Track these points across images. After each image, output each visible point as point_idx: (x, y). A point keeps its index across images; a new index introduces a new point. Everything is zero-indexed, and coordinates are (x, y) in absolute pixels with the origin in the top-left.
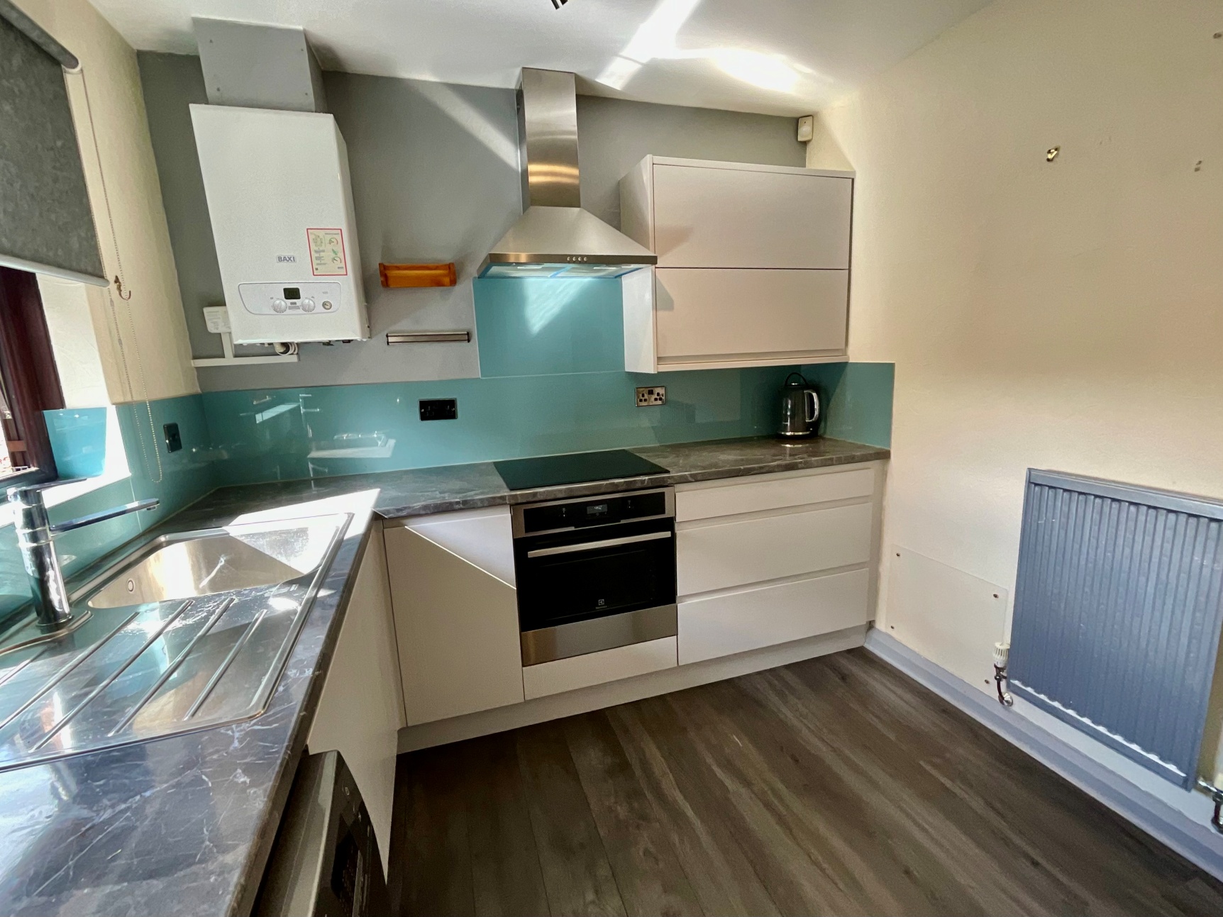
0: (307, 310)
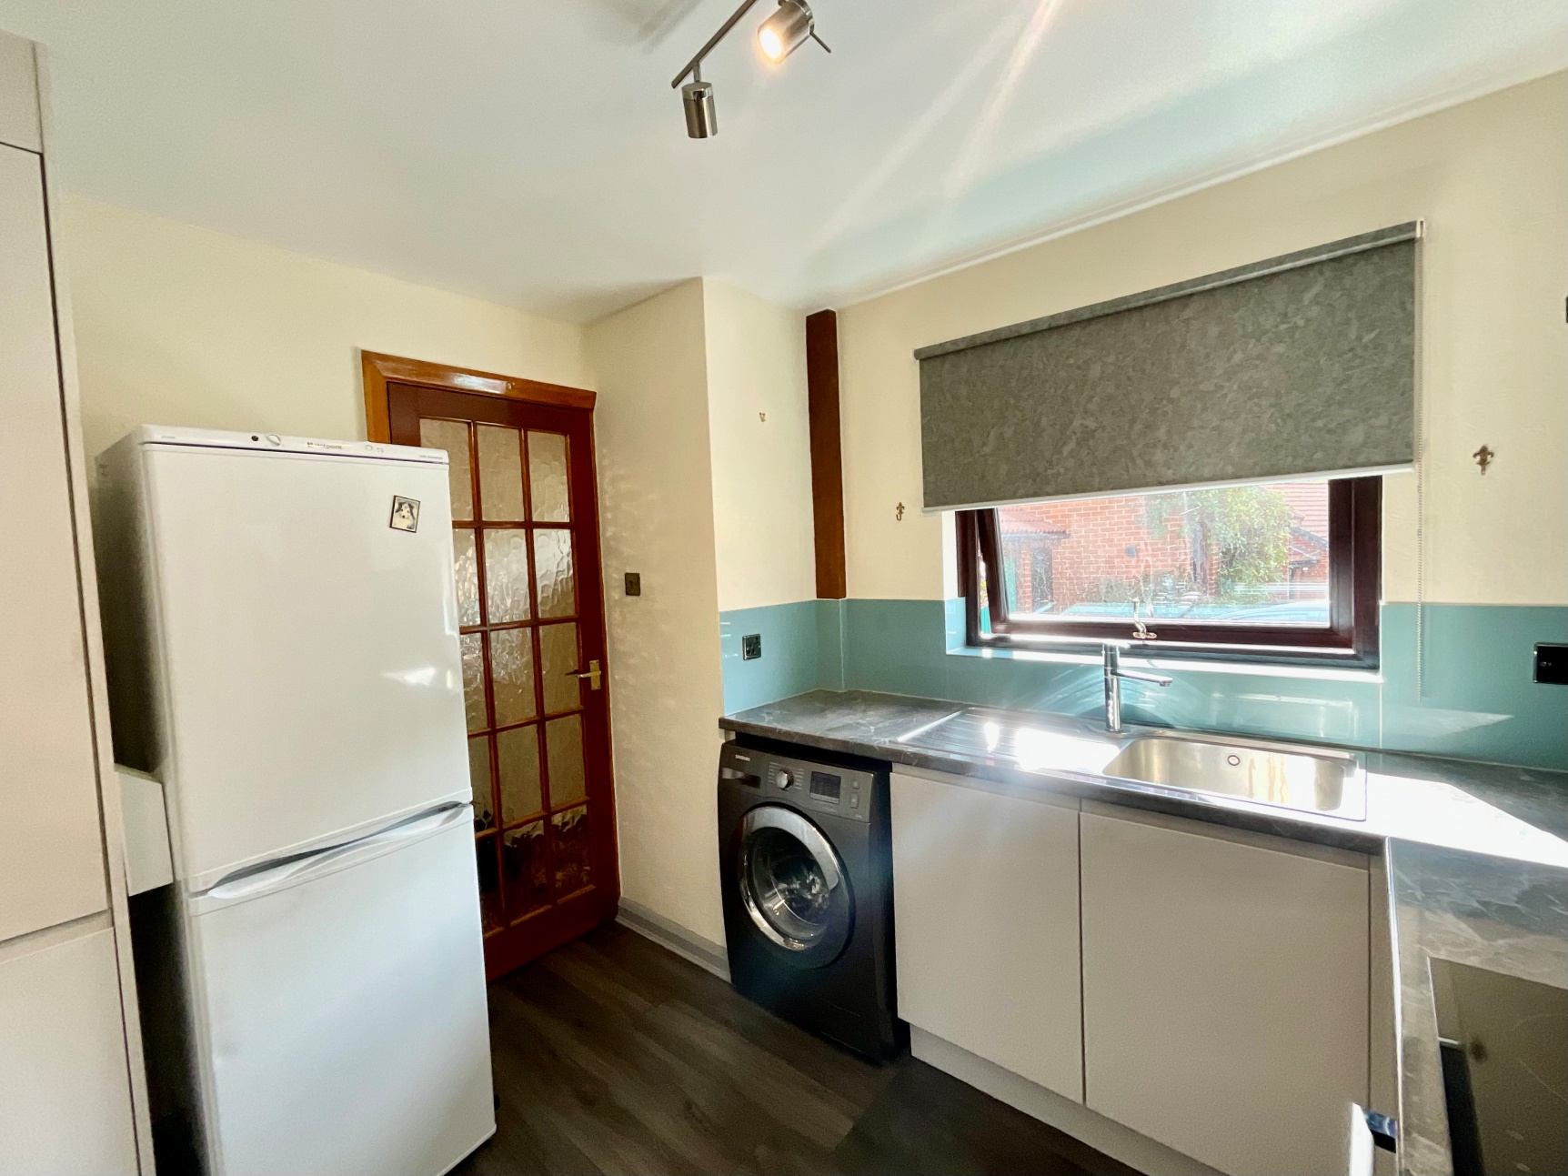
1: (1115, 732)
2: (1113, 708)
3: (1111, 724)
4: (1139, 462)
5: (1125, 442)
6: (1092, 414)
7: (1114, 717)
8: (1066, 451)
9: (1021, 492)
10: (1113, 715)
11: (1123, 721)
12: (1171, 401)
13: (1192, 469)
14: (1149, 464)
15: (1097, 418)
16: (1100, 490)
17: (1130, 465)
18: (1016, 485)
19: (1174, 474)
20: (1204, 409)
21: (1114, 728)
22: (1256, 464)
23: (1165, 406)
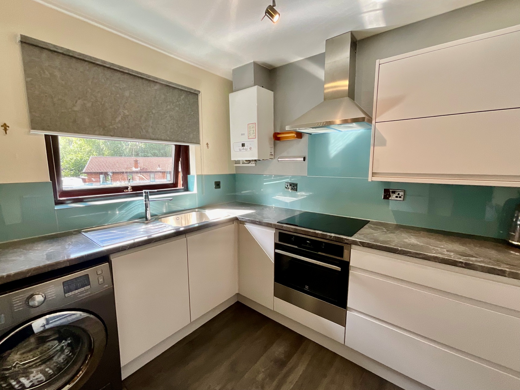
0: (246, 150)
1: (149, 220)
2: (148, 213)
3: (148, 218)
4: (144, 131)
5: (139, 123)
6: (127, 109)
7: (149, 216)
8: (117, 120)
9: (97, 132)
10: (149, 215)
11: (151, 216)
12: (153, 113)
13: (160, 136)
14: (147, 132)
15: (128, 111)
16: (132, 138)
17: (141, 131)
18: (95, 129)
19: (154, 137)
20: (162, 119)
21: (149, 219)
22: (174, 138)
23: (151, 114)
